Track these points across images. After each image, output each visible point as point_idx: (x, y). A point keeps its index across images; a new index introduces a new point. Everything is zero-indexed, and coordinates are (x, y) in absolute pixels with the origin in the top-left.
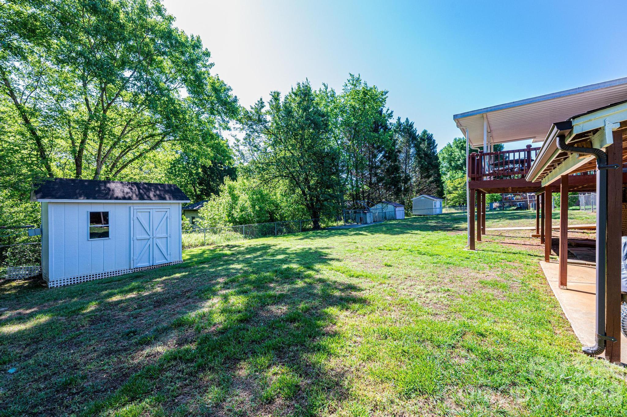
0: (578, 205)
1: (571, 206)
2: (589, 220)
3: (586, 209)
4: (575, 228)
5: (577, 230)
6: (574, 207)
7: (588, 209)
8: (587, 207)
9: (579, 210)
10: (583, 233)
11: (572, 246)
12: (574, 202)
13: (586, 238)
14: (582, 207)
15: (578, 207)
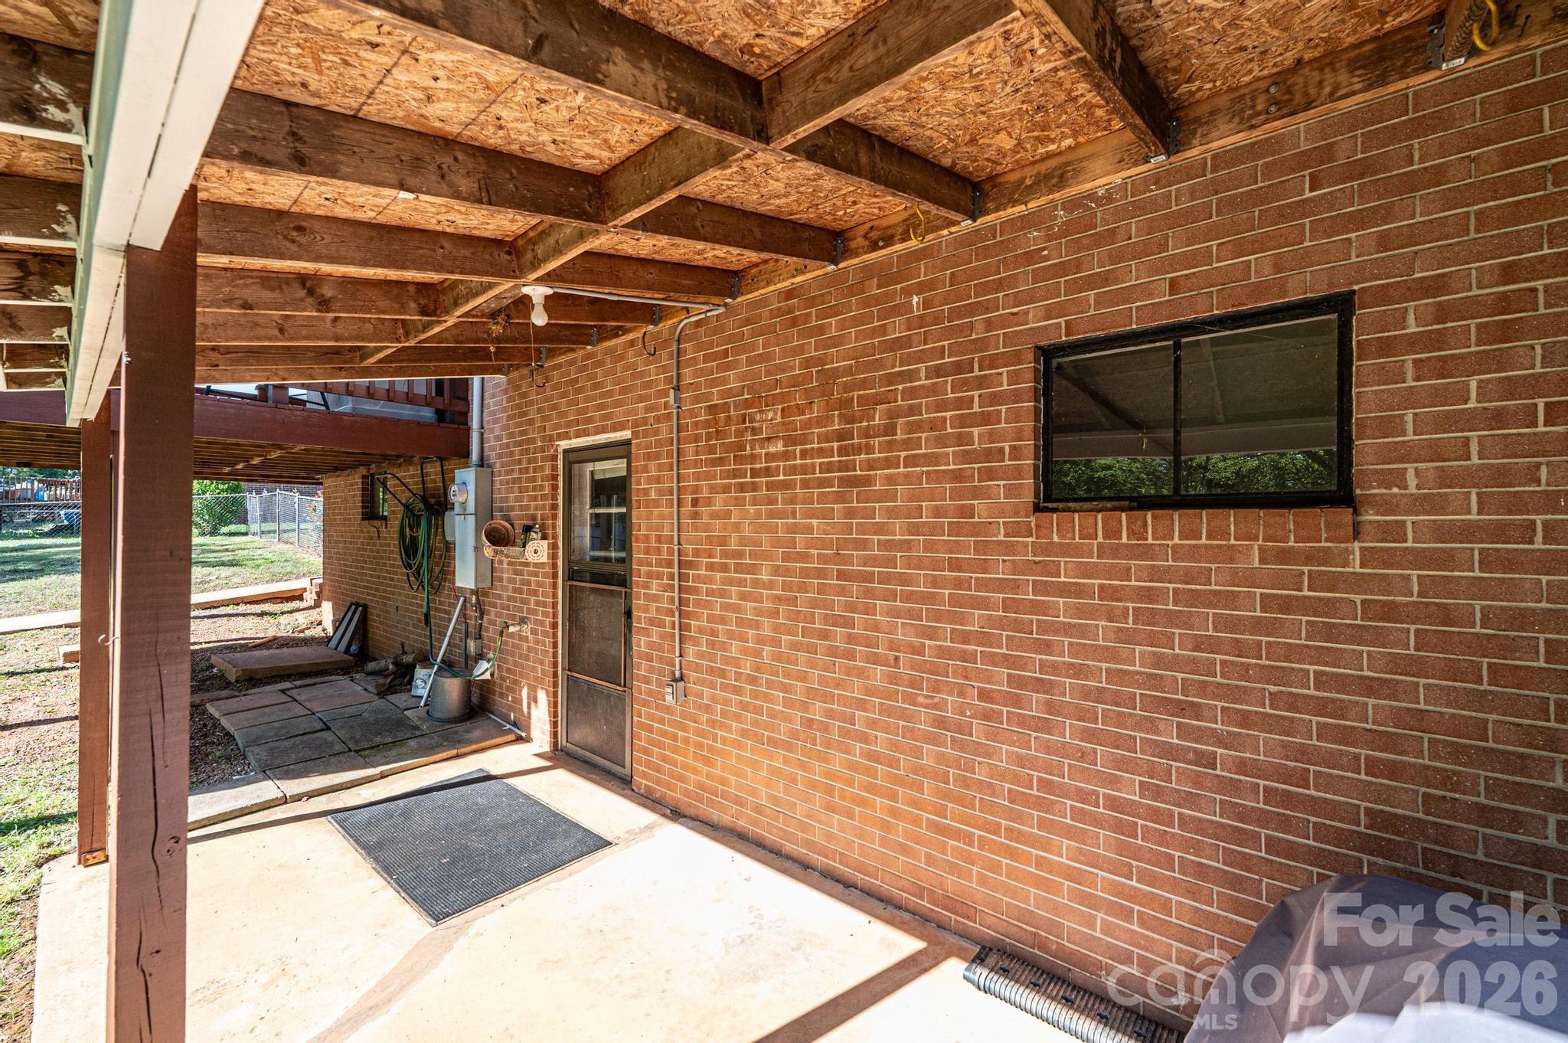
0: (245, 521)
1: (226, 524)
2: (276, 569)
3: (263, 532)
4: (236, 602)
5: (242, 608)
6: (233, 528)
7: (269, 532)
8: (267, 527)
9: (245, 534)
10: (262, 614)
11: (228, 685)
12: (233, 513)
13: (271, 633)
14: (254, 527)
15: (242, 528)
